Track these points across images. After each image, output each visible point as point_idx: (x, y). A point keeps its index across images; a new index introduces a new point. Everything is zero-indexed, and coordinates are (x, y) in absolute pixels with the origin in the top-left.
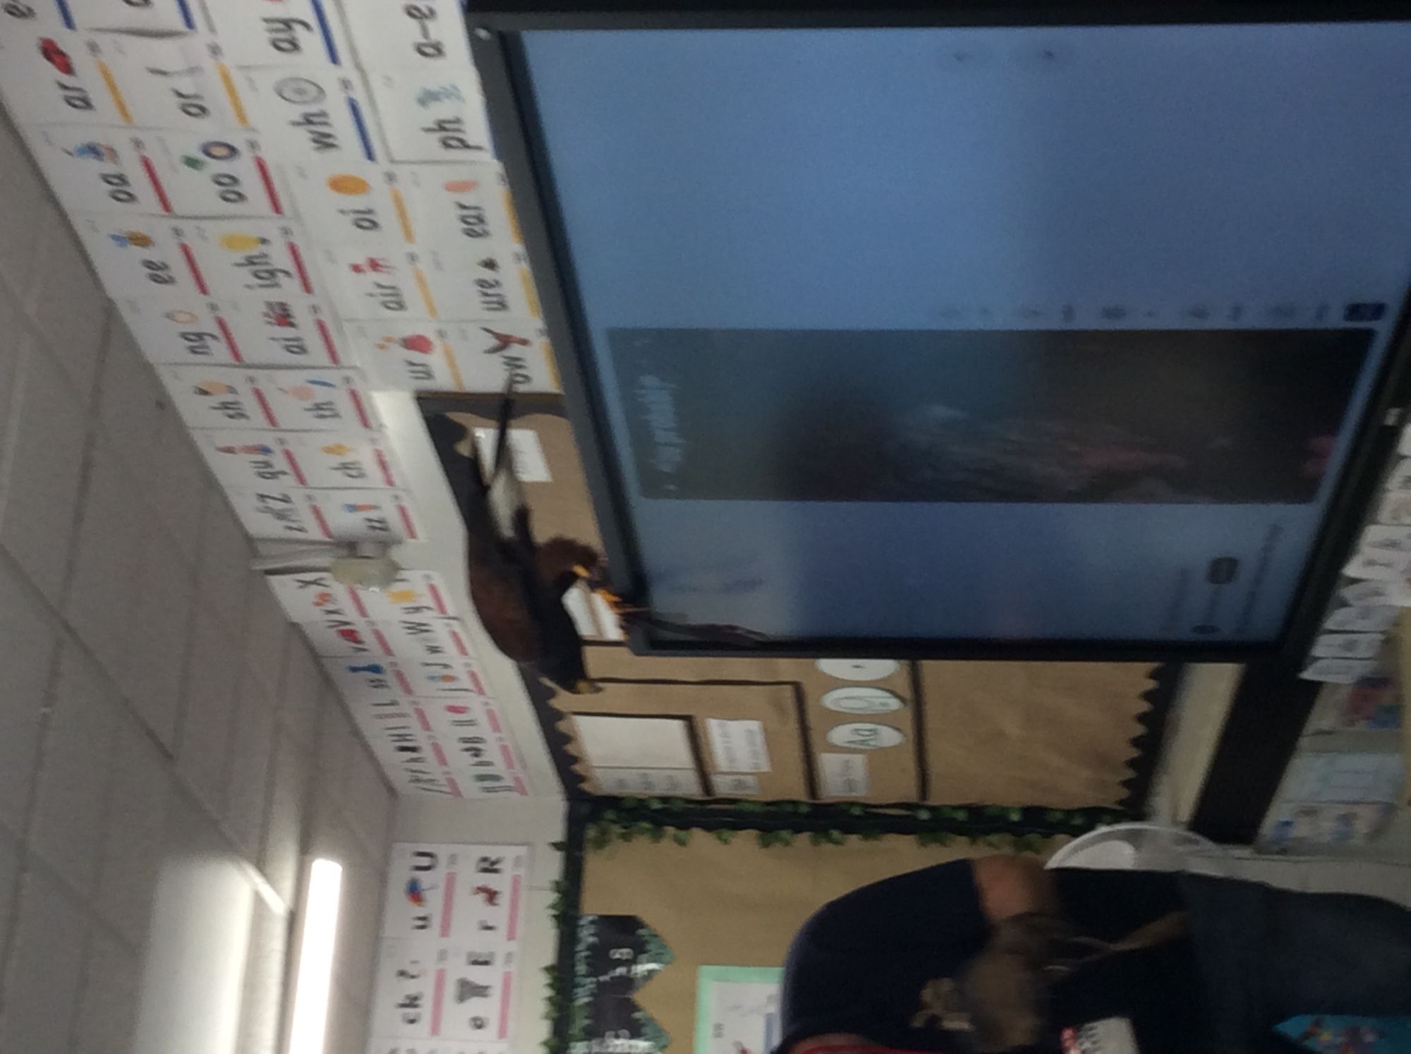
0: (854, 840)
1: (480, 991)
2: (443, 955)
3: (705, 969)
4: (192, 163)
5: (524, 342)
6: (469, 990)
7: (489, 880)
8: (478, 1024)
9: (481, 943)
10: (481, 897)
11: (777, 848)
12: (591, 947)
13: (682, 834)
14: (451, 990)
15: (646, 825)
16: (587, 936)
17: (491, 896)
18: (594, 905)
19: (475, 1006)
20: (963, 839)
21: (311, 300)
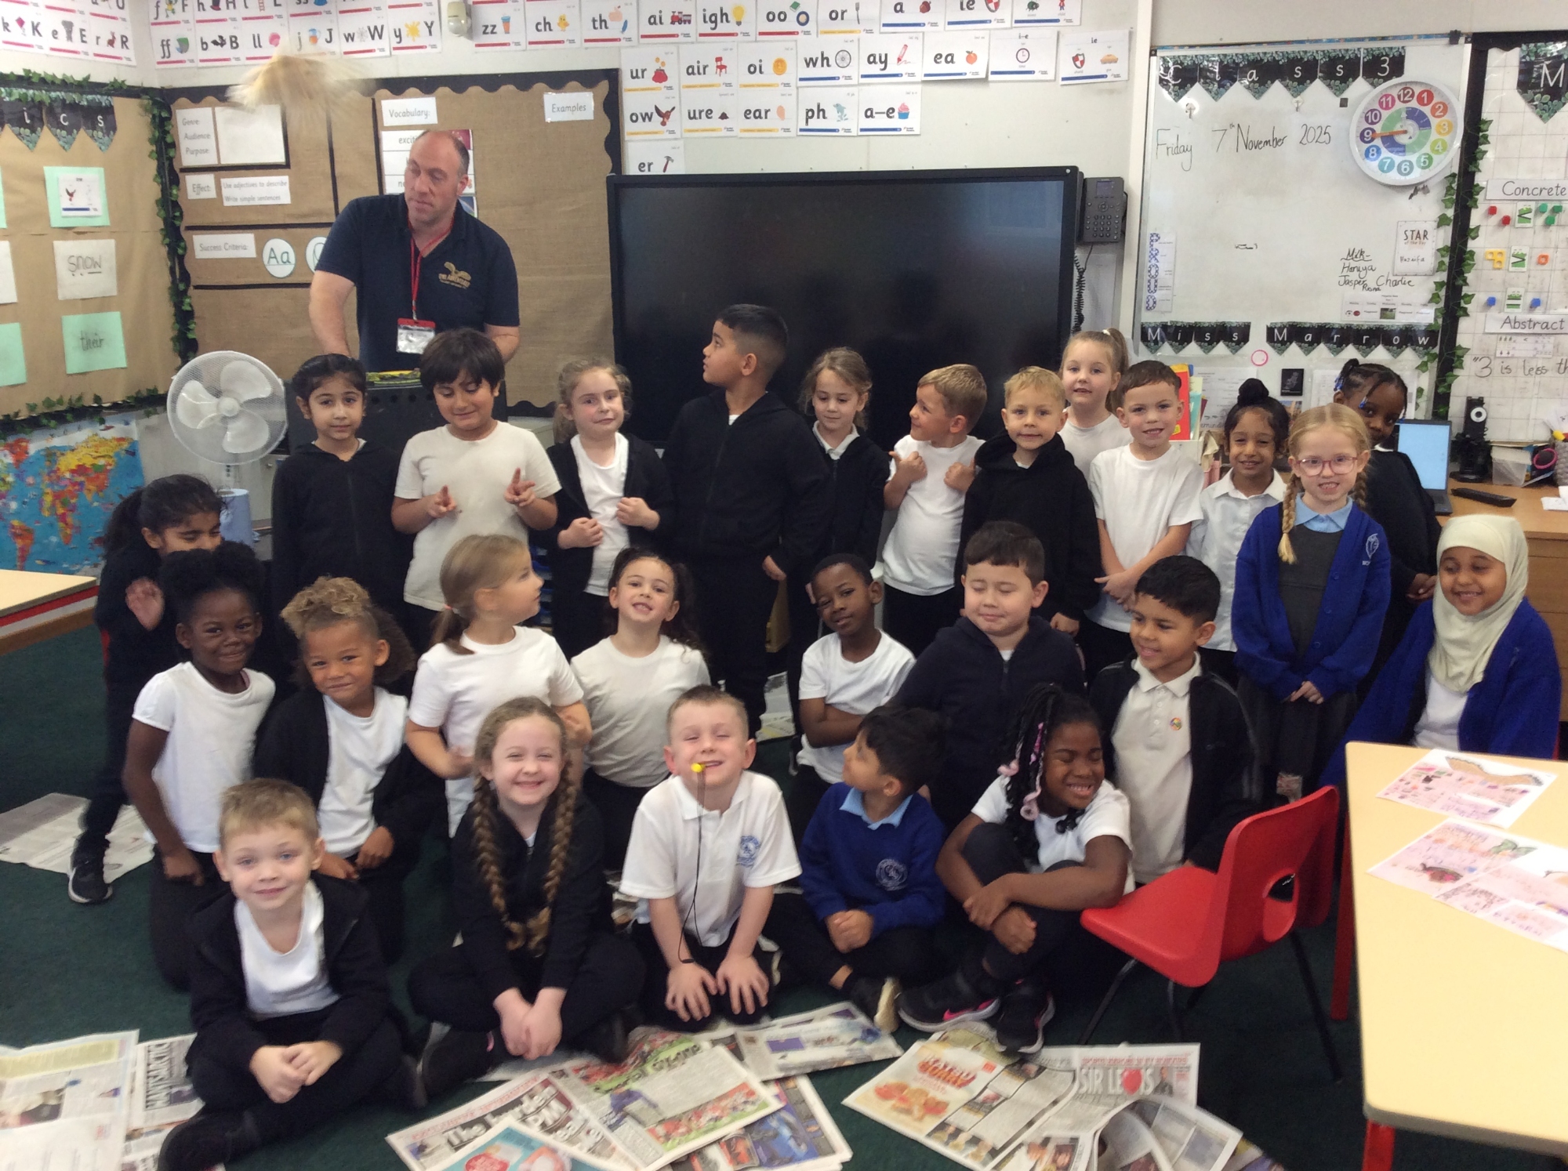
0: (164, 250)
1: (69, 38)
2: (82, 13)
3: (102, 169)
4: (795, 6)
5: (663, 124)
6: (69, 26)
7: (118, 43)
8: (55, 33)
9: (90, 37)
10: (111, 38)
11: (156, 209)
12: (101, 103)
13: (155, 155)
14: (68, 17)
15: (157, 134)
16: (104, 100)
17: (111, 43)
18: (120, 104)
19: (62, 32)
20: (172, 310)
21: (694, 36)
